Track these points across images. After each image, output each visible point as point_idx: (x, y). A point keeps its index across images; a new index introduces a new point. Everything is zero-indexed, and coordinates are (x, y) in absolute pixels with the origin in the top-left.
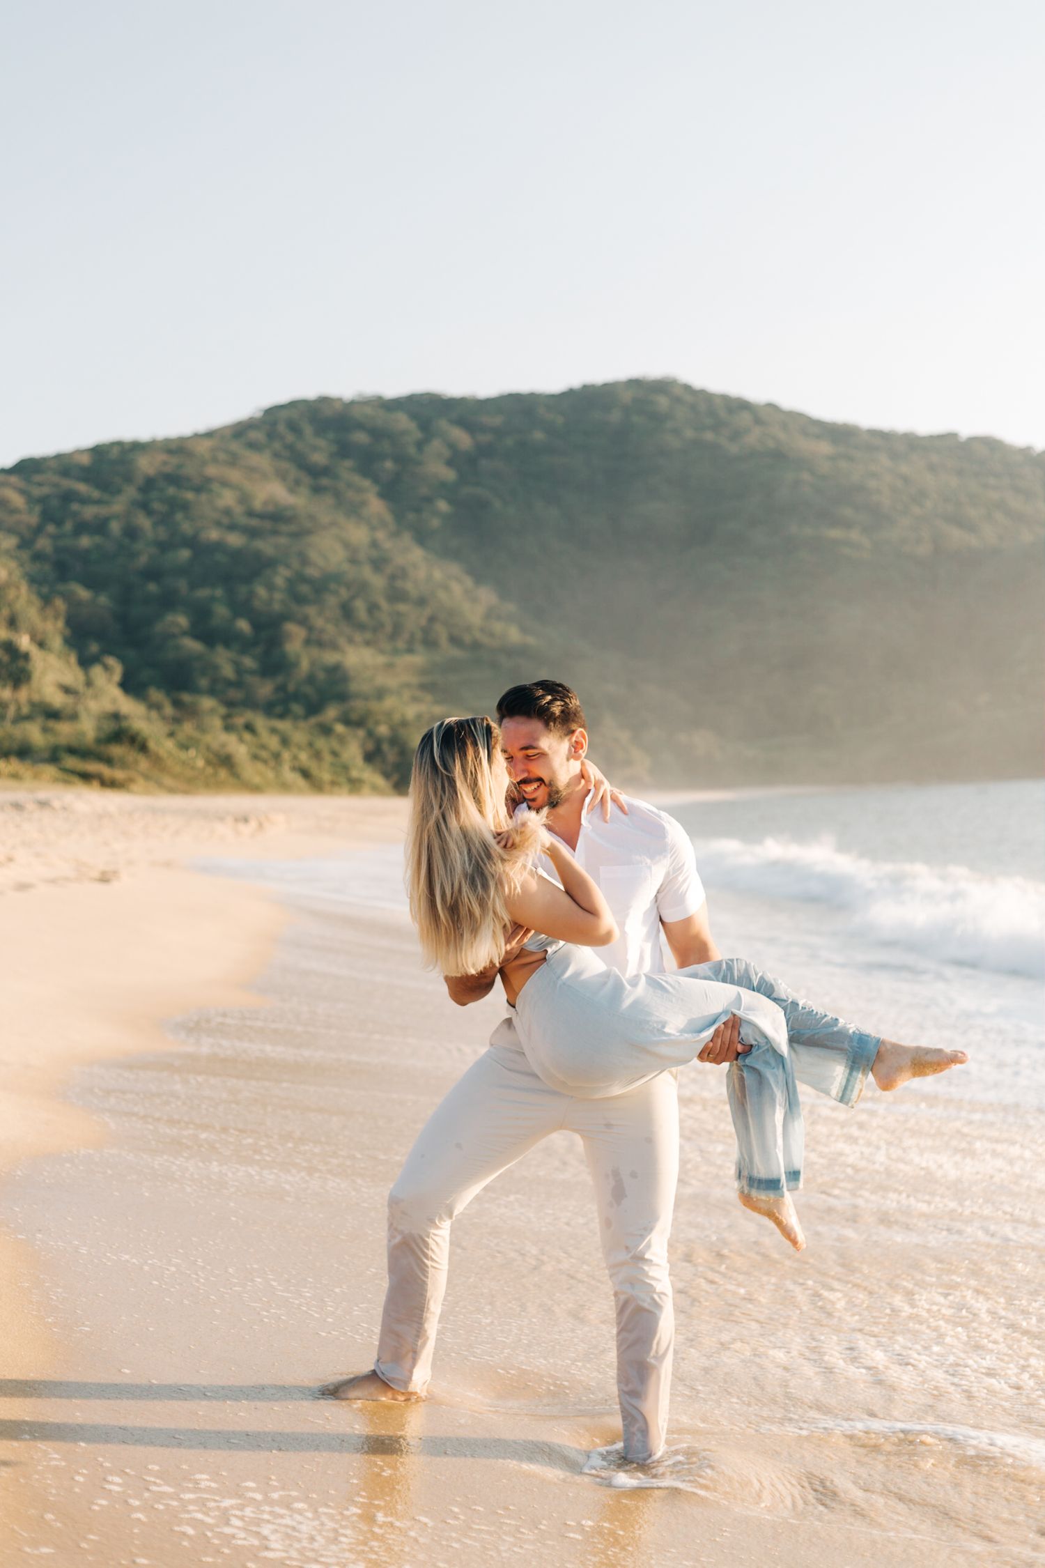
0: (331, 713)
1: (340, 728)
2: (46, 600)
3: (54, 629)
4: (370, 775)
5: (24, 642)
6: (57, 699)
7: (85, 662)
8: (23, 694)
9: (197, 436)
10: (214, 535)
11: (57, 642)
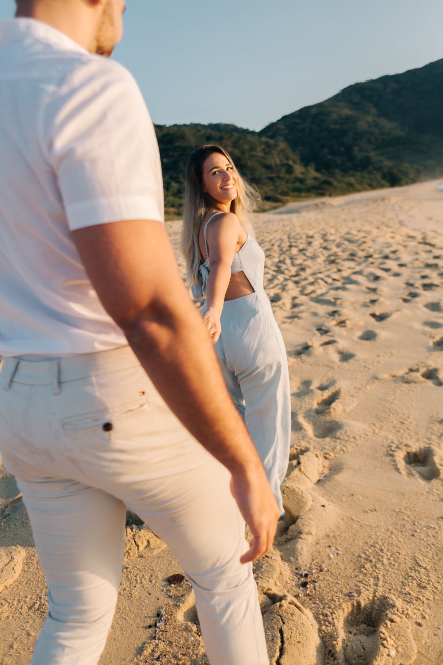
0: (370, 168)
1: (374, 172)
2: (294, 151)
3: (297, 158)
4: (384, 182)
5: (291, 163)
6: (301, 176)
7: (306, 165)
8: (293, 176)
9: (325, 101)
10: (332, 126)
11: (298, 161)
